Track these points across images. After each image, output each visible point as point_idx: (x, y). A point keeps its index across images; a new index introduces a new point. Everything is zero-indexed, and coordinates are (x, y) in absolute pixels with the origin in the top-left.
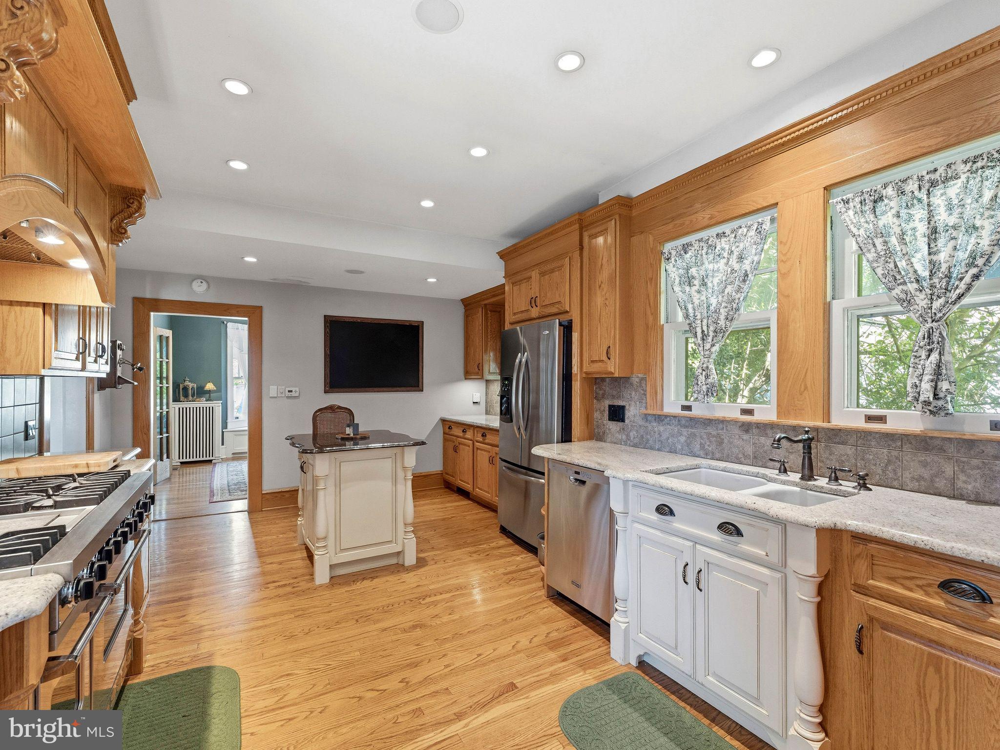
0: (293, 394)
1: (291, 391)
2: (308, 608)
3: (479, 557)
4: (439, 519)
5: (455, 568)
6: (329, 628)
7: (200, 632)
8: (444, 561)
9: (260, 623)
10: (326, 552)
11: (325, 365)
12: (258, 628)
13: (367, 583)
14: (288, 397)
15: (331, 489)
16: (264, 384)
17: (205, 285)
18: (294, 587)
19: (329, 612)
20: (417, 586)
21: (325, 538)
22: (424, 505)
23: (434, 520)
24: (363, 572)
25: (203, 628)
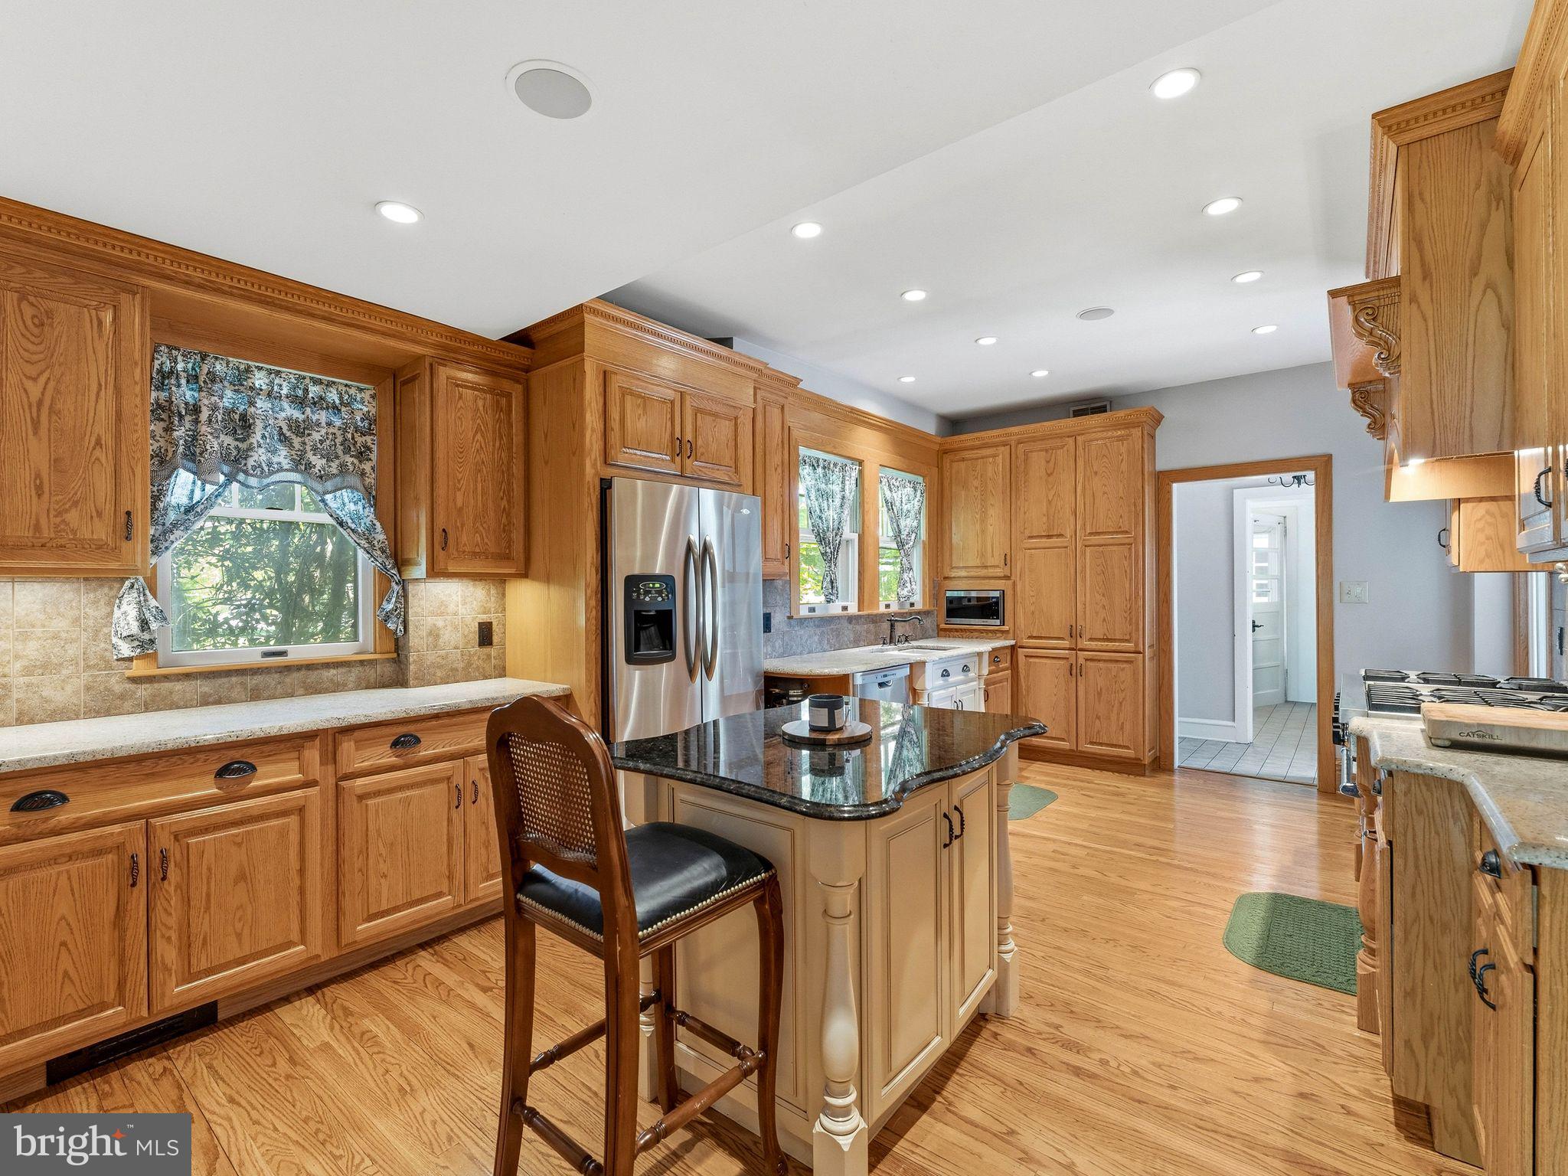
7: (1268, 1033)
9: (1164, 988)
12: (1172, 983)
18: (1057, 1027)
19: (1059, 948)
25: (1262, 1037)
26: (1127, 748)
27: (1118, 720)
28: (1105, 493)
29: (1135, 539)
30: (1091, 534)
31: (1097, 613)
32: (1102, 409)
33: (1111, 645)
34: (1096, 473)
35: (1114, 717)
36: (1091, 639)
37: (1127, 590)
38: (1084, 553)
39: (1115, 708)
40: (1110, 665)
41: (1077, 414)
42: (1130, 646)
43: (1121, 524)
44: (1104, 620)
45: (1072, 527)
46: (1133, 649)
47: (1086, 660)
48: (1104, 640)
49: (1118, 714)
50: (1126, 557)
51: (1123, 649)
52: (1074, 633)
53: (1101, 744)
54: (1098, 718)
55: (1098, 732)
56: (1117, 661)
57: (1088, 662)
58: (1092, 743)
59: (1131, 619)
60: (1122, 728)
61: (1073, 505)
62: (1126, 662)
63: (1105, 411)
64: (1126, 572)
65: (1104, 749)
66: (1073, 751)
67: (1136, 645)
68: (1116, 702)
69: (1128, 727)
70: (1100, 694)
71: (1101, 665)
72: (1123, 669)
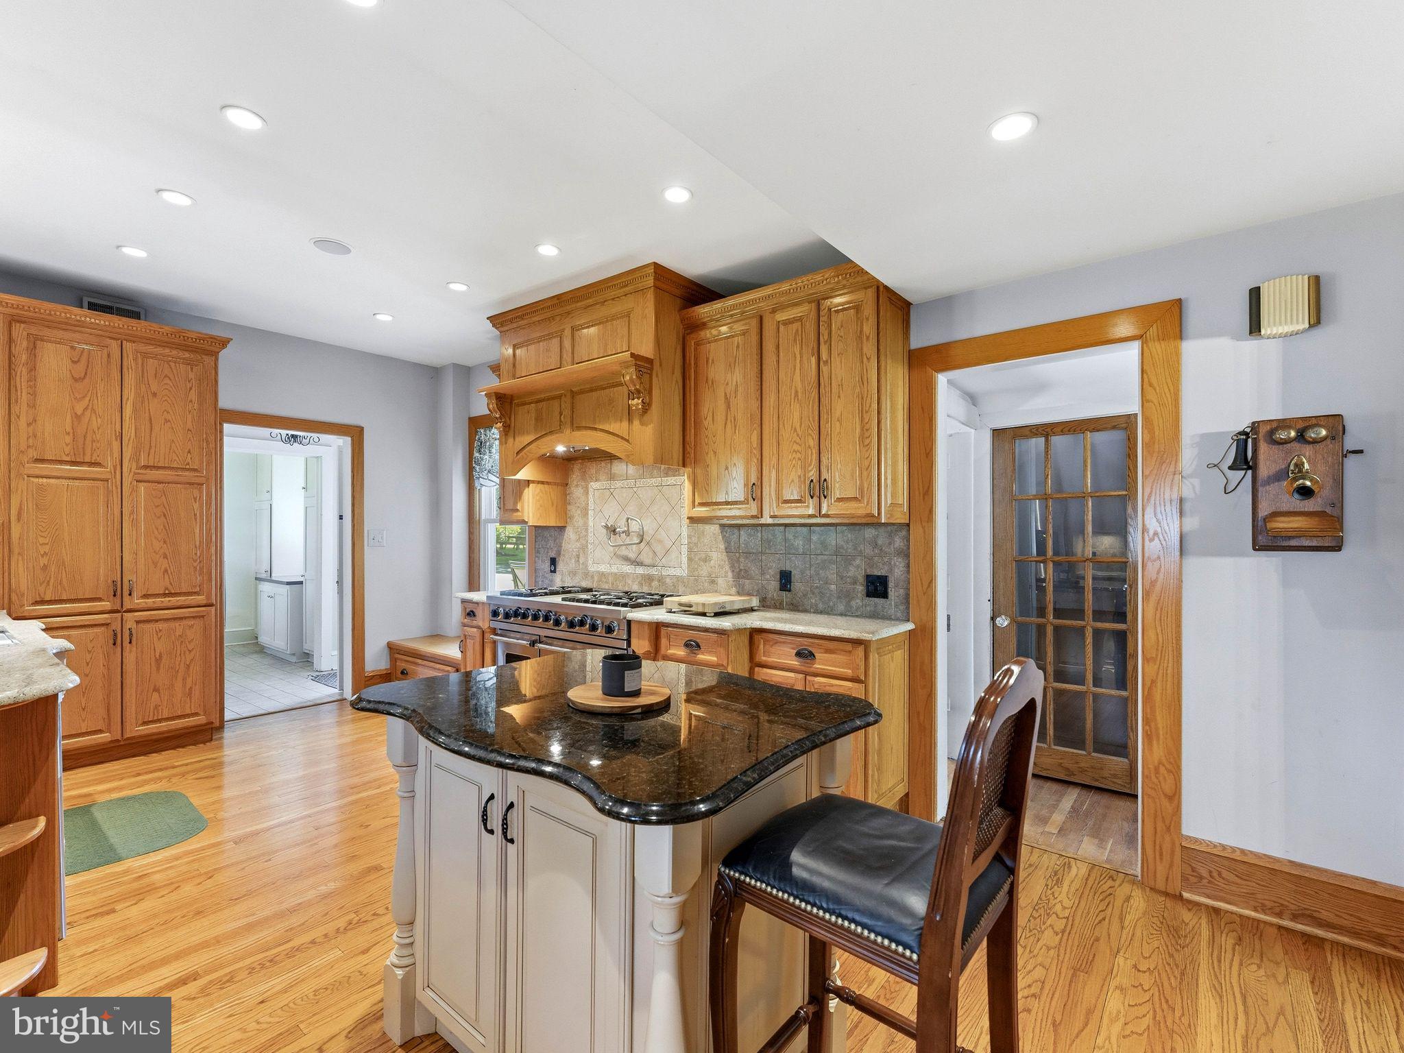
26: (196, 714)
27: (184, 685)
28: (167, 421)
29: (207, 479)
30: (146, 467)
31: (155, 564)
32: (136, 315)
33: (174, 601)
34: (155, 395)
35: (178, 685)
36: (146, 596)
37: (197, 535)
38: (134, 490)
39: (180, 675)
40: (172, 624)
41: (93, 307)
42: (201, 599)
43: (189, 460)
44: (166, 571)
45: (117, 454)
46: (204, 602)
47: (138, 622)
48: (165, 595)
49: (184, 679)
50: (195, 499)
51: (193, 603)
52: (117, 590)
53: (159, 721)
54: (156, 690)
55: (156, 707)
56: (181, 618)
57: (141, 625)
58: (145, 723)
59: (201, 569)
60: (190, 694)
61: (118, 428)
62: (193, 617)
63: (139, 318)
64: (195, 515)
65: (164, 726)
66: (117, 741)
67: (208, 597)
68: (182, 665)
69: (197, 693)
70: (158, 661)
71: (160, 625)
72: (191, 627)
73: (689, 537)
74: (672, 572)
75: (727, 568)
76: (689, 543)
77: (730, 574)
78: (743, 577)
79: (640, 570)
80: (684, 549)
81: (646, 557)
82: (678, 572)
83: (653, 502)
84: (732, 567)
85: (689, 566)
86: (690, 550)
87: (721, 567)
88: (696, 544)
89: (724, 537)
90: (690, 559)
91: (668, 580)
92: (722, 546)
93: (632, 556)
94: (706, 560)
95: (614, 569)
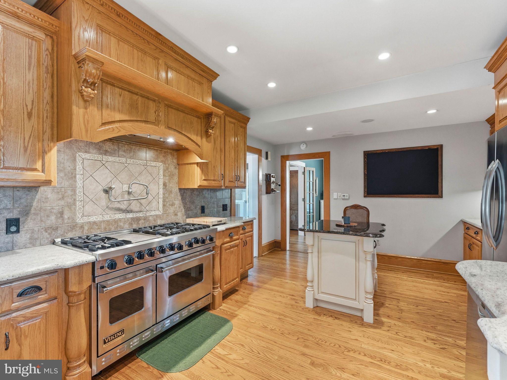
0: (346, 198)
1: (344, 196)
2: (288, 317)
3: (432, 346)
4: (430, 299)
5: (399, 343)
6: (282, 334)
8: (397, 333)
10: (312, 290)
11: (364, 181)
13: (330, 320)
14: (343, 199)
15: (315, 254)
16: (331, 192)
17: (305, 146)
18: (296, 302)
20: (355, 340)
21: (312, 281)
22: (430, 284)
23: (426, 299)
24: (335, 312)
73: (164, 194)
74: (153, 213)
75: (182, 207)
76: (163, 197)
77: (183, 210)
78: (188, 211)
79: (130, 216)
80: (161, 201)
81: (135, 206)
82: (157, 213)
83: (140, 174)
84: (184, 207)
85: (163, 209)
86: (164, 201)
87: (180, 207)
88: (167, 198)
89: (181, 194)
90: (164, 205)
91: (150, 218)
92: (180, 198)
93: (123, 207)
94: (173, 205)
95: (107, 218)
